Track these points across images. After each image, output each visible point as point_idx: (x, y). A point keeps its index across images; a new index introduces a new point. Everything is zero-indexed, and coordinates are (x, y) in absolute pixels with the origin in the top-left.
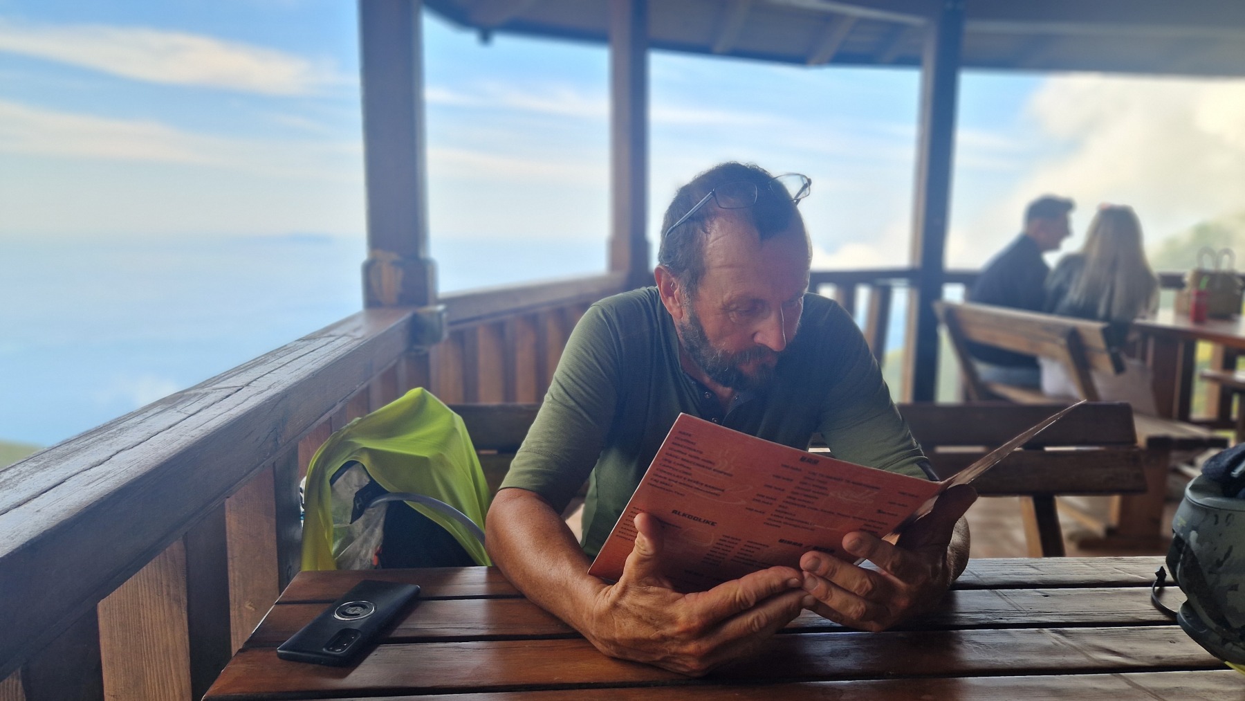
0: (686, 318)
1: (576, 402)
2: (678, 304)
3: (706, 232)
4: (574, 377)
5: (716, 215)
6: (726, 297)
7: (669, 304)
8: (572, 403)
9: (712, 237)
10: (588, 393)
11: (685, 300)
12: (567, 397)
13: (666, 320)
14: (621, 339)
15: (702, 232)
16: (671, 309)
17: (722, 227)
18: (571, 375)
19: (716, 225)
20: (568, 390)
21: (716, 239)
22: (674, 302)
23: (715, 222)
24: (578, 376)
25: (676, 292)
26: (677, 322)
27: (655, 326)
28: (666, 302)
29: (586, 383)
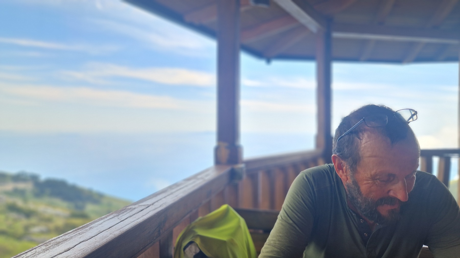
0: (350, 181)
1: (293, 221)
2: (345, 174)
3: (360, 139)
4: (292, 208)
5: (365, 130)
6: (373, 172)
7: (340, 173)
8: (291, 222)
9: (364, 141)
10: (298, 217)
11: (349, 173)
12: (289, 218)
13: (339, 181)
14: (315, 190)
15: (357, 139)
16: (341, 176)
17: (369, 137)
18: (290, 207)
19: (366, 135)
20: (289, 215)
21: (366, 142)
22: (343, 172)
23: (365, 134)
24: (294, 208)
25: (344, 168)
26: (345, 183)
27: (333, 183)
28: (338, 173)
29: (298, 212)
